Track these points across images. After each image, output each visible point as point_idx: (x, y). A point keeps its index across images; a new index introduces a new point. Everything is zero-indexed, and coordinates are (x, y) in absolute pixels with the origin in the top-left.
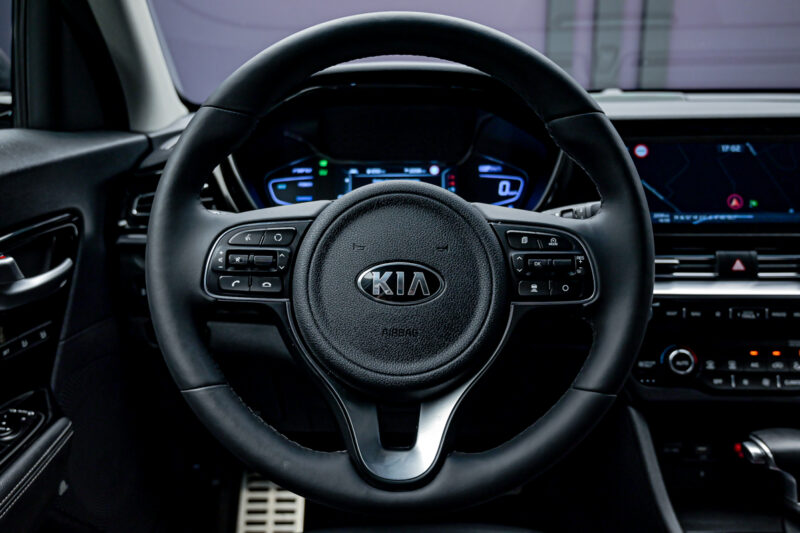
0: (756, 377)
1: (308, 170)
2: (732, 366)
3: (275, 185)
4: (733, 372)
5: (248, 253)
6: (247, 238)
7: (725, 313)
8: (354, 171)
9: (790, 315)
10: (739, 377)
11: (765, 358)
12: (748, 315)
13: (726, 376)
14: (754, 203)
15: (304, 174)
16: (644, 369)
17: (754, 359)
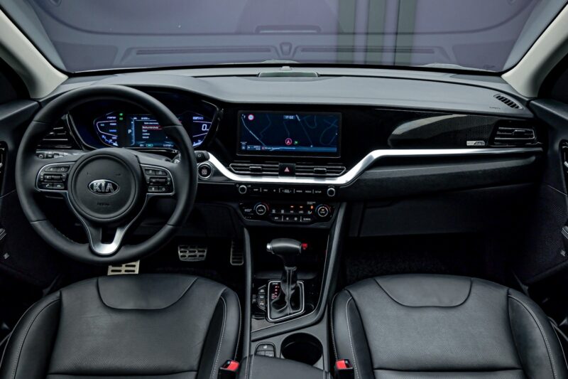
0: (292, 217)
1: (114, 118)
2: (283, 212)
3: (99, 124)
4: (282, 214)
5: (51, 175)
6: (52, 169)
7: (277, 190)
8: (135, 118)
9: (304, 192)
10: (285, 216)
11: (297, 209)
12: (287, 191)
13: (280, 216)
14: (296, 142)
15: (112, 119)
16: (246, 212)
17: (292, 209)
